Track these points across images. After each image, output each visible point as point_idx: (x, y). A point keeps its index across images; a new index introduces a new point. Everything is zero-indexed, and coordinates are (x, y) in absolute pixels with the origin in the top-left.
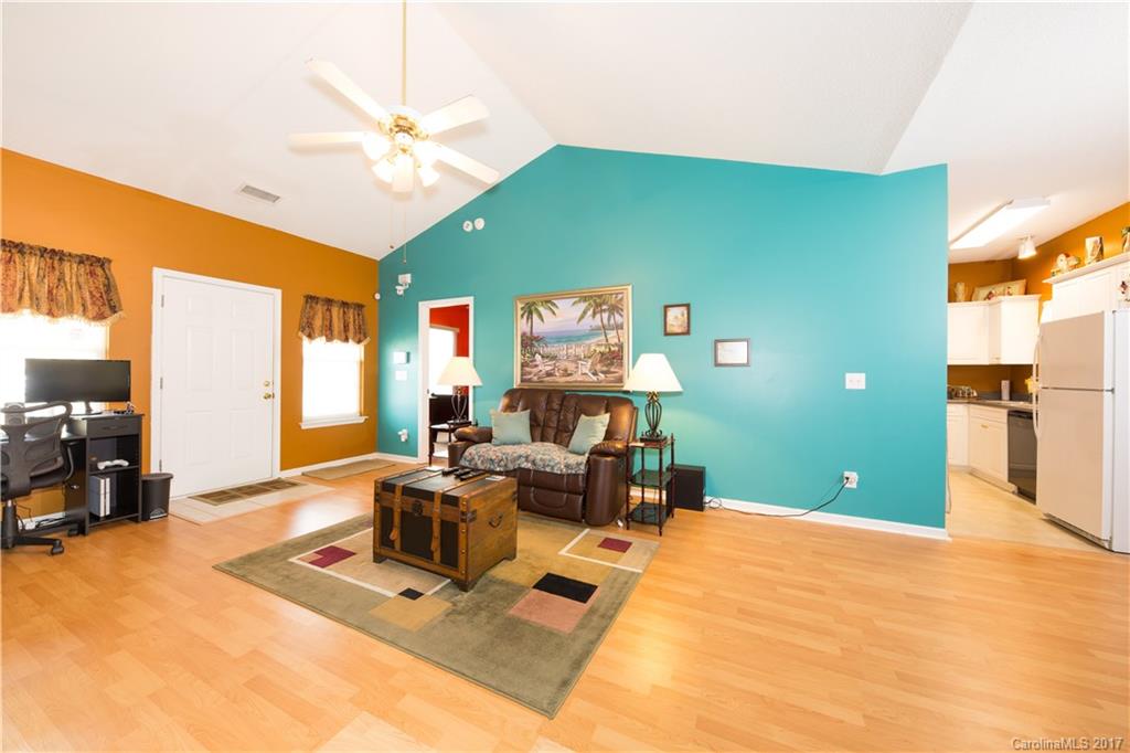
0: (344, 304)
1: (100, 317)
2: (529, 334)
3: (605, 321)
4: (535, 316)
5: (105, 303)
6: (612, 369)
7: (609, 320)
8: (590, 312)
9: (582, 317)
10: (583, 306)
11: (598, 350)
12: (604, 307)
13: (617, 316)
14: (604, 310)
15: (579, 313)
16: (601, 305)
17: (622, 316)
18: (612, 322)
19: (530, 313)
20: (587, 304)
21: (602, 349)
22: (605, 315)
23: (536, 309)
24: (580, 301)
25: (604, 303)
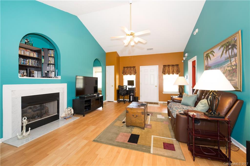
0: (173, 65)
1: (135, 74)
2: (207, 66)
3: (230, 54)
4: (209, 58)
5: (135, 73)
6: (233, 79)
7: (232, 53)
8: (225, 51)
9: (222, 54)
10: (222, 49)
11: (228, 69)
12: (230, 47)
13: (235, 50)
14: (230, 48)
15: (221, 53)
16: (228, 47)
17: (236, 49)
18: (233, 53)
19: (208, 58)
20: (223, 48)
21: (229, 68)
22: (230, 51)
23: (209, 56)
24: (221, 47)
25: (229, 45)
